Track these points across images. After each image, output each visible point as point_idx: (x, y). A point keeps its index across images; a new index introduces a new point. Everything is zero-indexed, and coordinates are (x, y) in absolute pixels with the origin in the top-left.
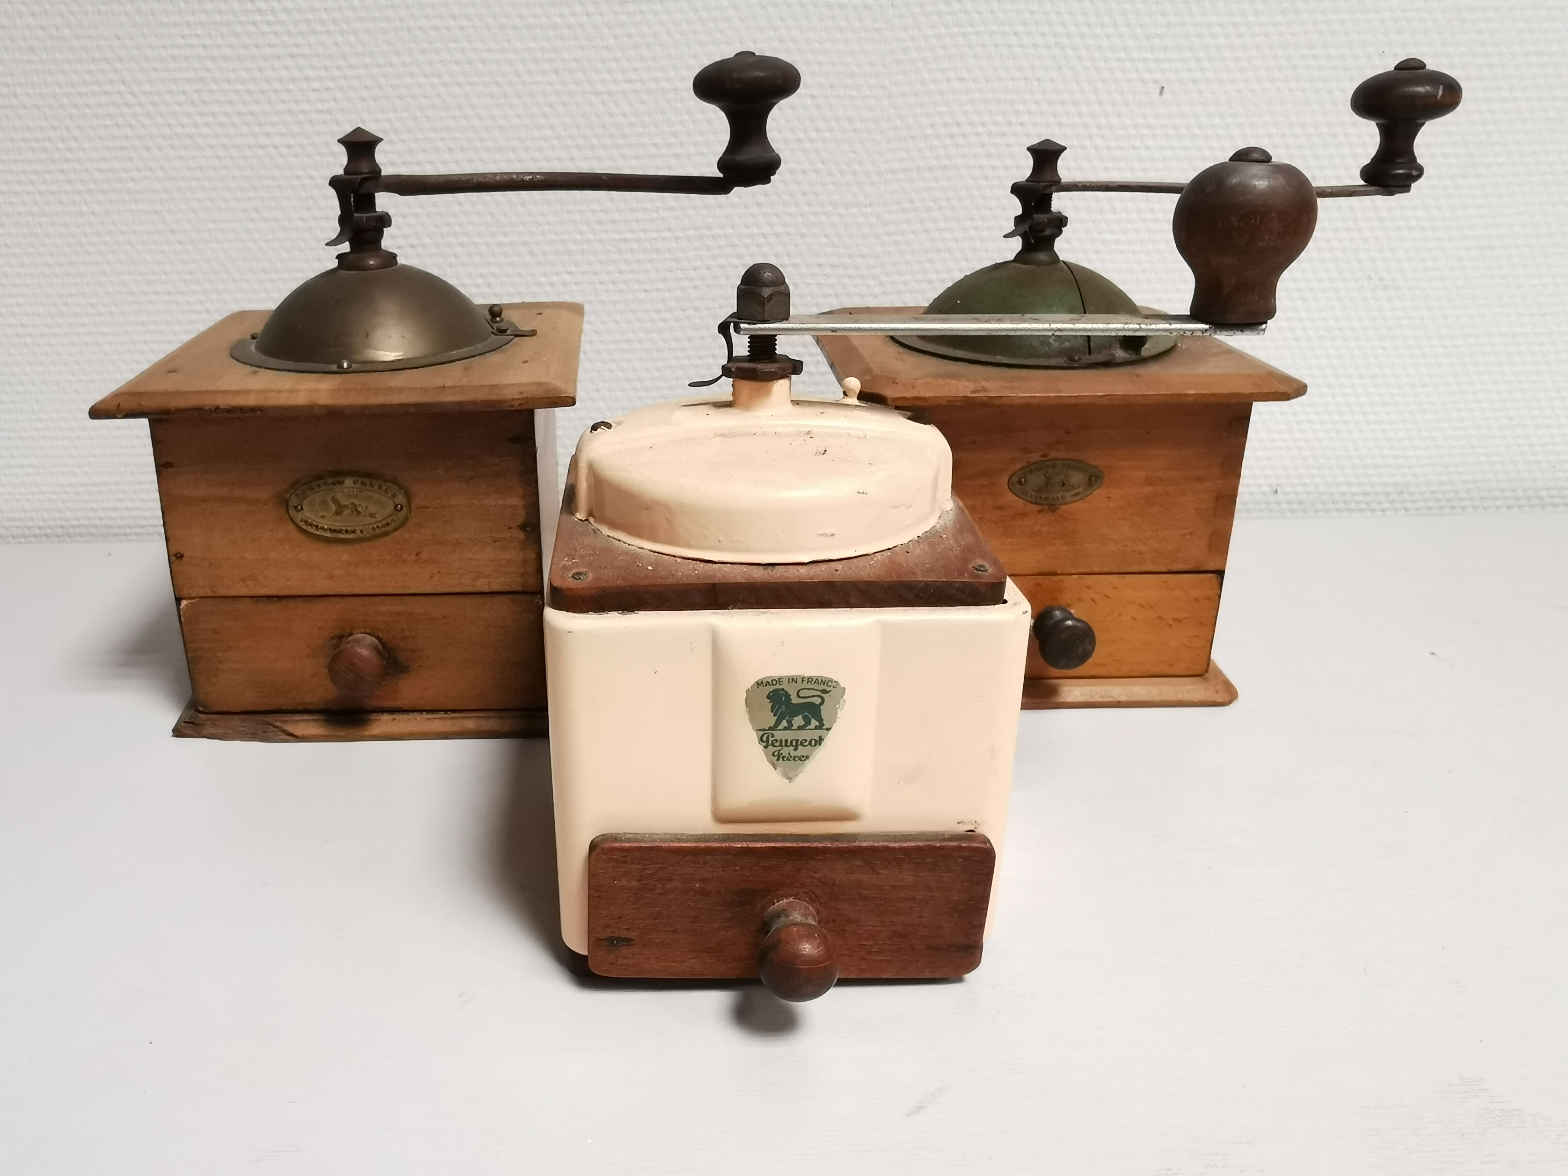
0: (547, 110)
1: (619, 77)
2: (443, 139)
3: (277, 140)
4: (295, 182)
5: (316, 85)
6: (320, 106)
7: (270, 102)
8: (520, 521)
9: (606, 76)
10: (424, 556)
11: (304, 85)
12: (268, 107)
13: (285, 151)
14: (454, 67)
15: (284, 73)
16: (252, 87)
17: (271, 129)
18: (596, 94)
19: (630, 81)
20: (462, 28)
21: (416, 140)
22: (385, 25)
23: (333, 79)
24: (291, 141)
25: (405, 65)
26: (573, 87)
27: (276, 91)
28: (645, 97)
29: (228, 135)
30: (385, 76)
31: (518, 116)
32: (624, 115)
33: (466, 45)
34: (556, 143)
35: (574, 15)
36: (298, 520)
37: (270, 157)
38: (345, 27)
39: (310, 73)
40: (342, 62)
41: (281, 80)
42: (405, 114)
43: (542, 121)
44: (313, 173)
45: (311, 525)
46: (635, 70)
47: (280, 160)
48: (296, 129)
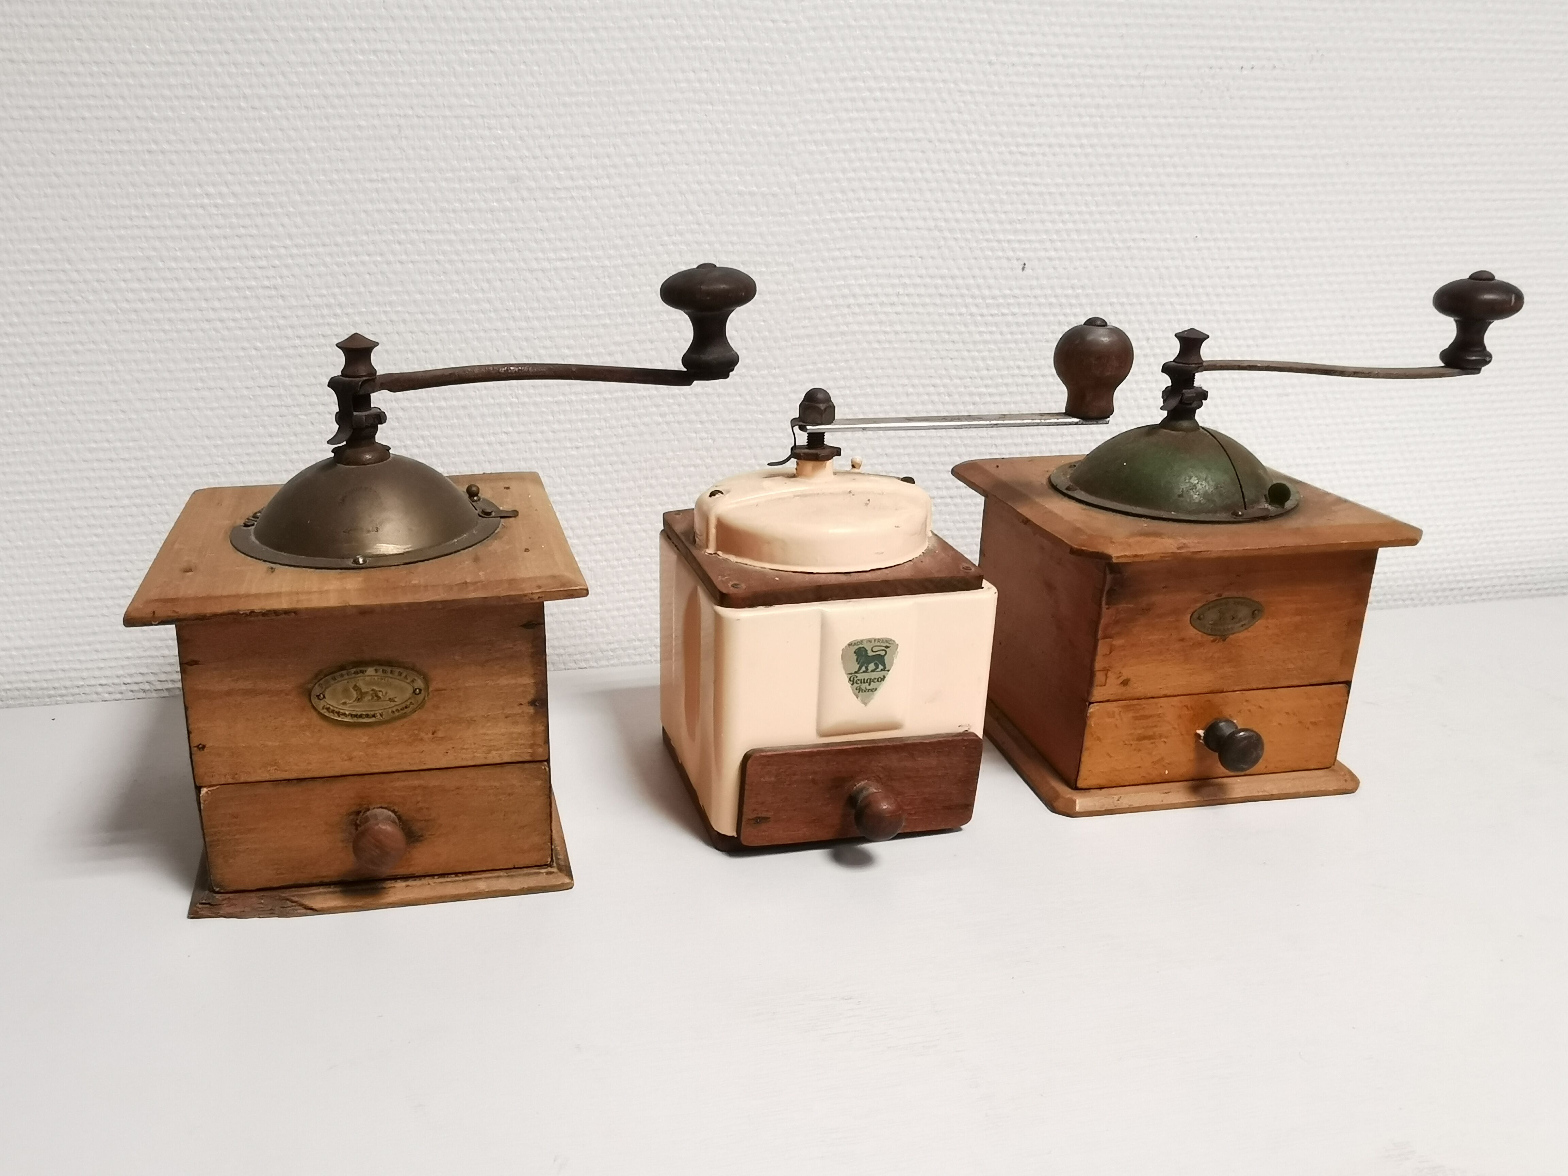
0: (485, 285)
1: (552, 255)
2: (385, 312)
3: (224, 315)
4: (241, 353)
5: (263, 263)
6: (266, 283)
7: (217, 279)
8: (530, 698)
9: (540, 255)
10: (440, 734)
11: (251, 263)
12: (214, 283)
13: (232, 324)
14: (397, 247)
15: (231, 252)
16: (199, 265)
17: (217, 304)
18: (531, 271)
19: (562, 259)
20: (404, 211)
22: (331, 208)
23: (279, 257)
24: (238, 315)
25: (349, 244)
26: (510, 265)
27: (222, 269)
28: (576, 274)
29: (174, 310)
30: (331, 255)
31: (458, 291)
32: (556, 289)
33: (408, 226)
34: (492, 315)
35: (510, 200)
36: (320, 709)
37: (216, 330)
38: (291, 209)
39: (257, 252)
40: (288, 242)
41: (227, 259)
42: (349, 290)
43: (480, 295)
45: (333, 711)
46: (567, 249)
47: (226, 333)
48: (242, 304)
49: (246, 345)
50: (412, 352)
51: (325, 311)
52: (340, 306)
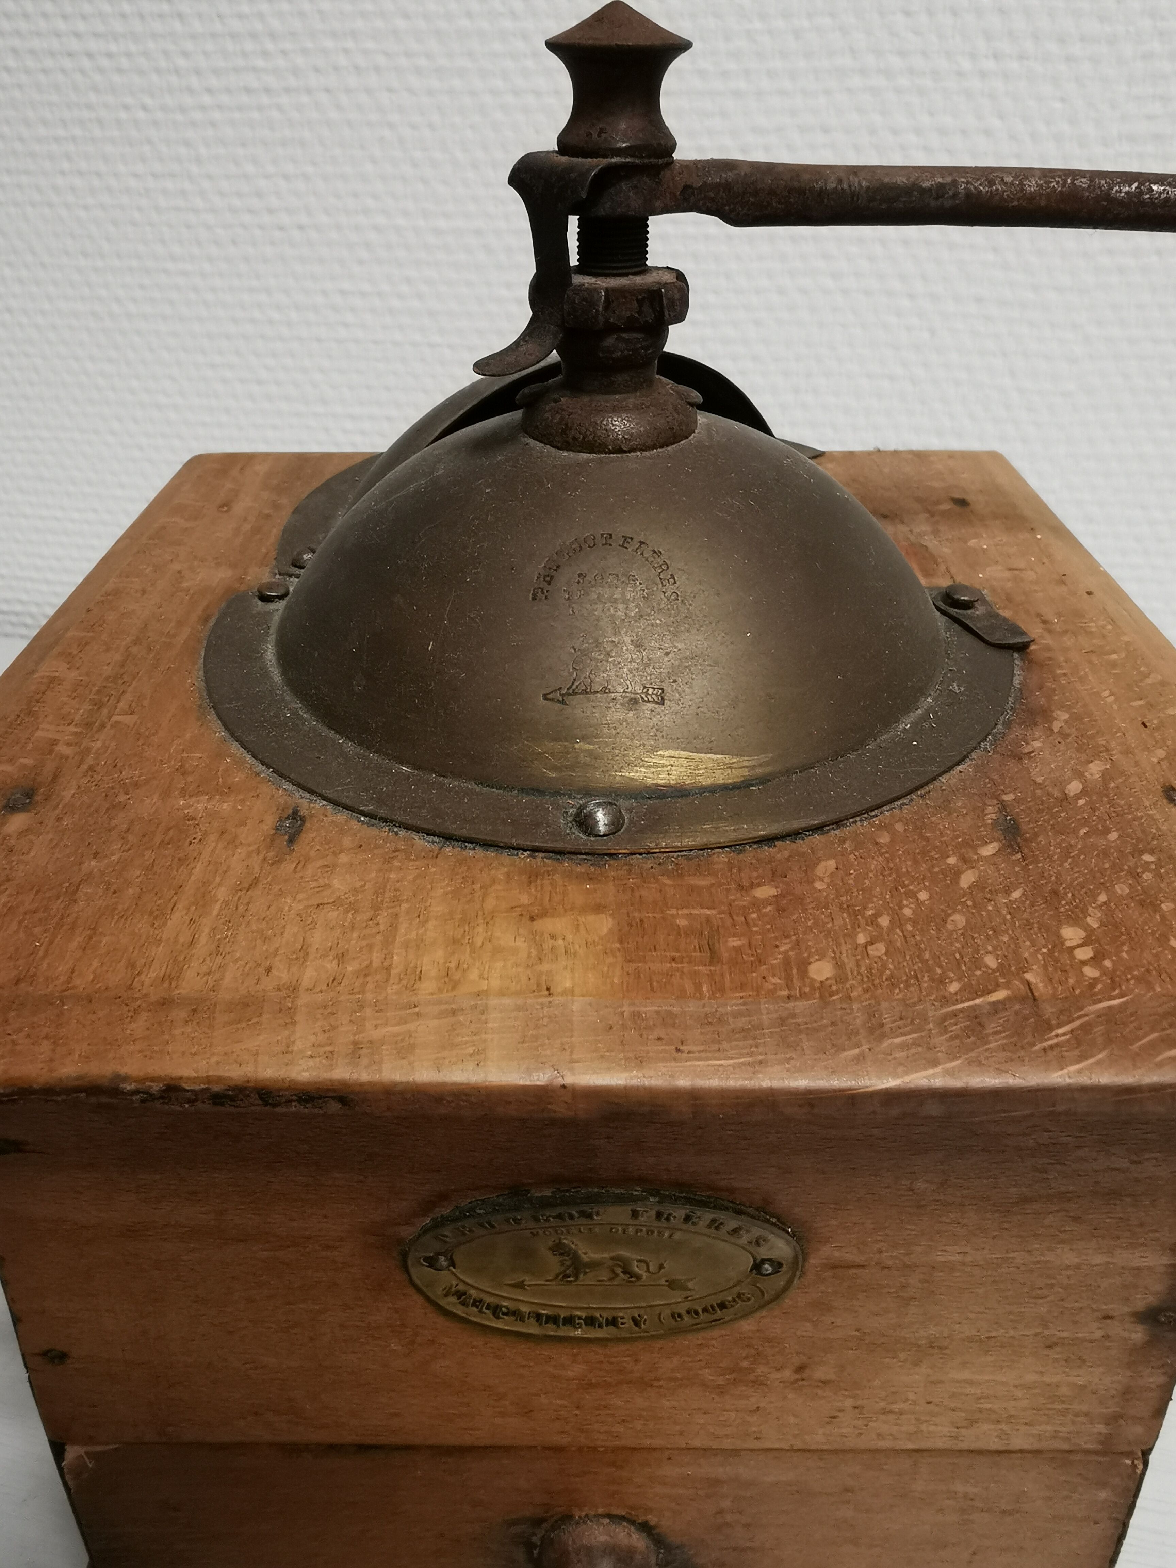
2: (346, 51)
3: (93, 45)
4: (123, 115)
17: (81, 26)
21: (304, 52)
24: (113, 47)
29: (18, 33)
37: (83, 72)
44: (148, 101)
47: (98, 78)
48: (118, 26)
49: (129, 100)
50: (391, 126)
51: (249, 46)
52: (273, 36)
